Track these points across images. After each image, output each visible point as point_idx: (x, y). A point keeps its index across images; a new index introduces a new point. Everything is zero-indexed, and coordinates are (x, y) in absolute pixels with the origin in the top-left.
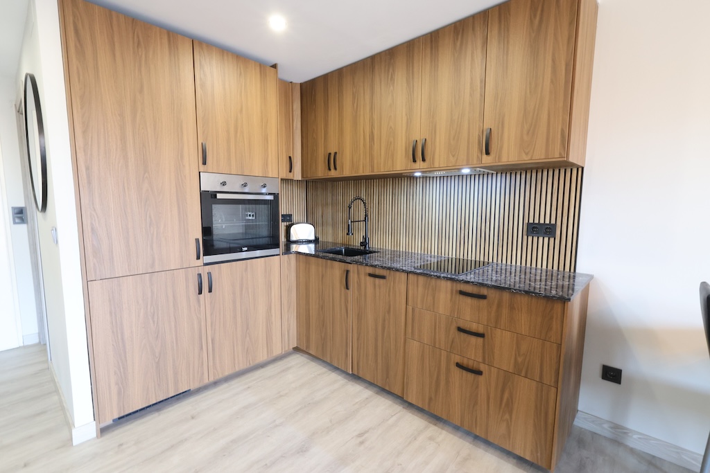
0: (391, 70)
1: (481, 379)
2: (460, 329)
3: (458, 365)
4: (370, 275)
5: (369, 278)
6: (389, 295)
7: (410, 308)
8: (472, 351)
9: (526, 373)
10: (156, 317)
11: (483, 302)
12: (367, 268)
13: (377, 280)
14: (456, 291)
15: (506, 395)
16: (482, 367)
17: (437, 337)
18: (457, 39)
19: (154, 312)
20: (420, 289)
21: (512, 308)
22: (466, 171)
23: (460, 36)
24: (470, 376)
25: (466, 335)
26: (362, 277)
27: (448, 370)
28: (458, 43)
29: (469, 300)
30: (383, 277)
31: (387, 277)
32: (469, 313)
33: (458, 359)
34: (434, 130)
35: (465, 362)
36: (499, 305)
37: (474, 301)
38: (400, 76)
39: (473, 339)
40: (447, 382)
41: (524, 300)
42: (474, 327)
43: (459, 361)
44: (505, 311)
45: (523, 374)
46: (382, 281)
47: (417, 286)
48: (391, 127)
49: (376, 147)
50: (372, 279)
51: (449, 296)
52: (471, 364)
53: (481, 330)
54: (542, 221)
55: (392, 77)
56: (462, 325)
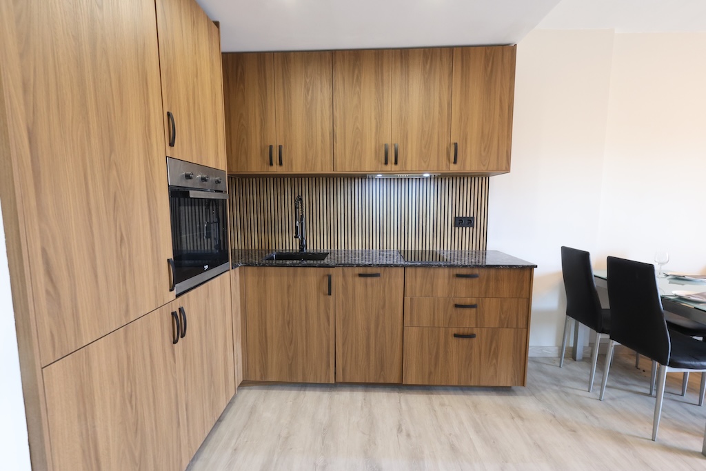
0: (356, 72)
1: (475, 340)
2: (457, 306)
3: (456, 336)
4: (360, 275)
5: (358, 279)
6: (384, 291)
7: (408, 299)
8: (467, 320)
9: (507, 326)
10: (134, 398)
11: (475, 281)
12: (357, 268)
13: (369, 280)
14: (453, 275)
15: (494, 345)
16: (475, 331)
17: (436, 317)
18: (427, 63)
19: (132, 392)
20: (419, 279)
21: (497, 280)
22: (427, 175)
23: (429, 61)
24: (466, 341)
25: (462, 309)
26: (350, 280)
27: (446, 343)
28: (428, 67)
29: (464, 281)
30: (377, 275)
31: (382, 275)
32: (464, 290)
33: (455, 331)
34: (405, 137)
35: (461, 331)
36: (488, 280)
37: (468, 281)
38: (368, 79)
39: (468, 311)
40: (446, 352)
41: (506, 272)
42: (468, 301)
43: (456, 333)
44: (492, 284)
45: (505, 326)
46: (375, 279)
47: (416, 277)
48: (357, 128)
49: (339, 145)
50: (362, 279)
51: (446, 281)
52: (466, 331)
53: (474, 302)
54: (464, 216)
55: (358, 77)
56: (458, 302)
